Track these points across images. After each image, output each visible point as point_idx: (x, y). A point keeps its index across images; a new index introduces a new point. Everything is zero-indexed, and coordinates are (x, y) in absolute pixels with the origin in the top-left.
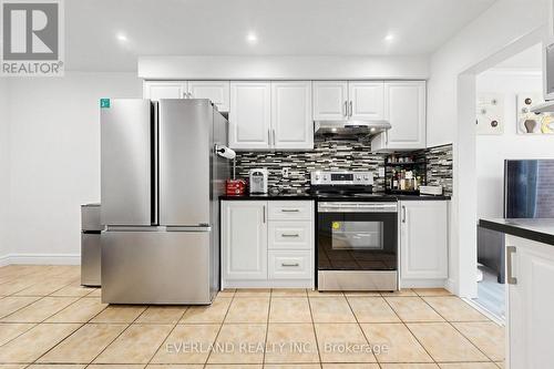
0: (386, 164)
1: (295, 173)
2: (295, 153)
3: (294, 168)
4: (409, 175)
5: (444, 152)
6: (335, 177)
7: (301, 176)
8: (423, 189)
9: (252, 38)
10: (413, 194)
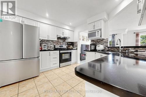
0: (68, 44)
1: (51, 45)
2: (51, 41)
3: (51, 44)
4: (71, 46)
5: (76, 43)
6: (60, 46)
7: (53, 46)
8: (73, 48)
9: (47, 15)
10: (72, 49)
